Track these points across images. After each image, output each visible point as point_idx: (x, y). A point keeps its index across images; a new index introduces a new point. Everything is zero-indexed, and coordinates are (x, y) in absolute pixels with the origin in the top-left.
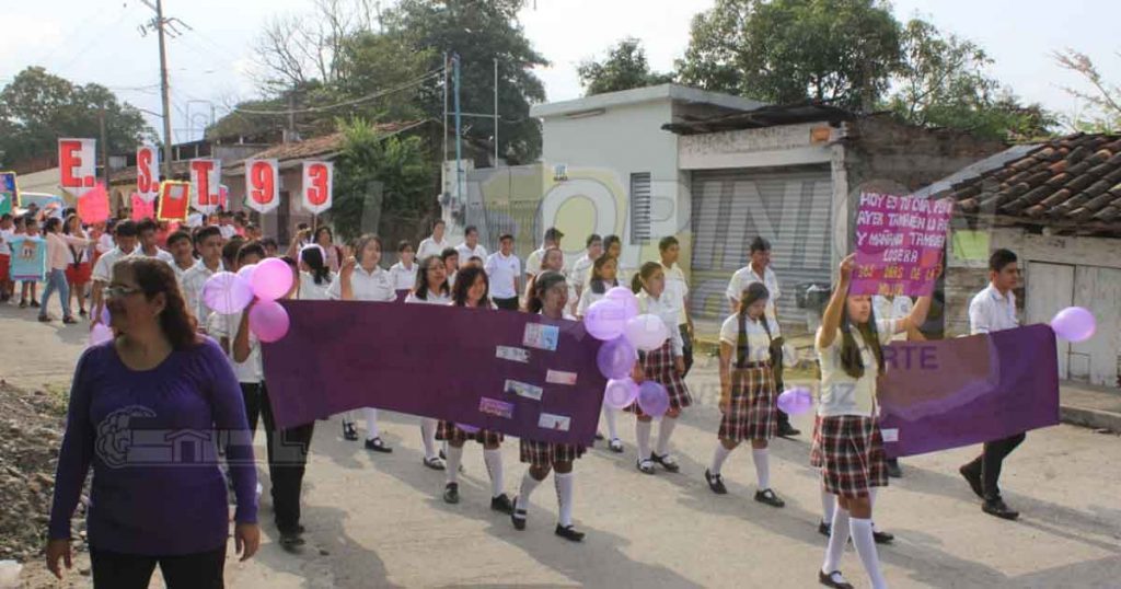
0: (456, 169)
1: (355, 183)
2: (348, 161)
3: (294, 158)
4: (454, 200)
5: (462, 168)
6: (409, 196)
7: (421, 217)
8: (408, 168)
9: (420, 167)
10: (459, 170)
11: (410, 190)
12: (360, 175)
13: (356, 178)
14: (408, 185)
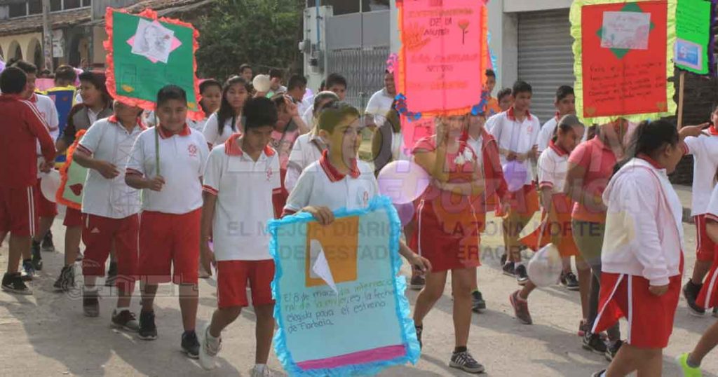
0: (315, 15)
1: (224, 31)
2: (218, 9)
3: (171, 6)
4: (314, 47)
5: (321, 15)
6: (279, 44)
7: (285, 65)
8: (278, 15)
9: (291, 15)
10: (318, 17)
11: (282, 38)
12: (228, 22)
13: (225, 26)
14: (278, 33)
